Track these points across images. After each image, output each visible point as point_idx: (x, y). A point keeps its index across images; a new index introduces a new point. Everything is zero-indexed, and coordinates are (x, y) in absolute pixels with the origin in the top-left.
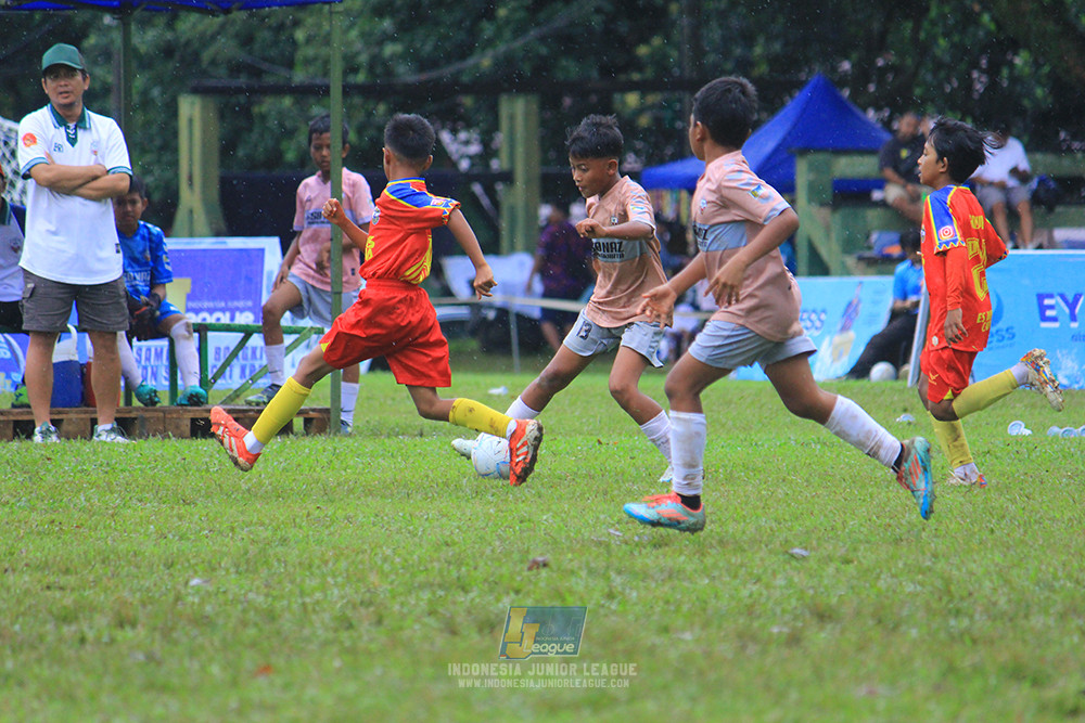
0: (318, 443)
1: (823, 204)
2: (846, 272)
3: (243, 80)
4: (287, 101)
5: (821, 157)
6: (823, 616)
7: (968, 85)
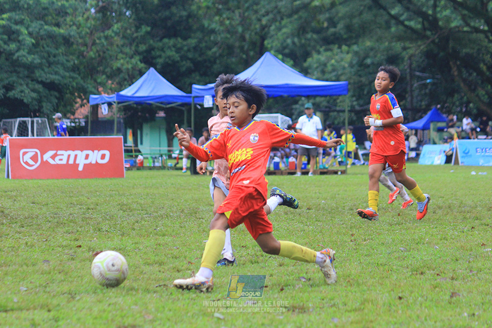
0: (343, 176)
1: (435, 131)
2: (439, 144)
3: (327, 109)
4: (335, 113)
5: (435, 123)
6: (440, 208)
7: (461, 109)
